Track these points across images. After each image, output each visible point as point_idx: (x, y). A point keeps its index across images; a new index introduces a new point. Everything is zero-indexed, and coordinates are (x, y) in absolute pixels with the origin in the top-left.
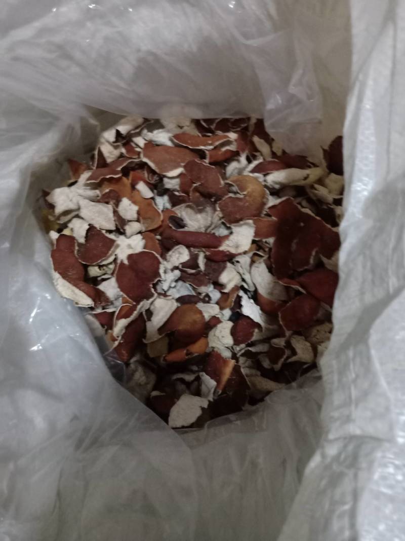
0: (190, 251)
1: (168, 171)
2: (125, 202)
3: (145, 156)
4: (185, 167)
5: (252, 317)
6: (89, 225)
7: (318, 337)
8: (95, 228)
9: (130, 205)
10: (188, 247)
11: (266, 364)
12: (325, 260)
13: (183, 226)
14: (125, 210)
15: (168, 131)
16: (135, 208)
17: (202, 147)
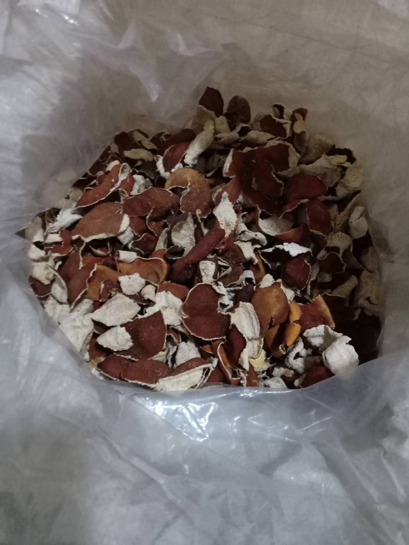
0: (209, 260)
1: (119, 228)
2: (123, 279)
3: (86, 236)
4: (125, 212)
5: (300, 252)
6: (122, 326)
7: (337, 223)
8: (129, 323)
9: (130, 278)
10: (205, 259)
11: (328, 278)
12: (284, 173)
13: (183, 251)
14: (130, 286)
15: (66, 208)
16: (136, 276)
17: (112, 190)
